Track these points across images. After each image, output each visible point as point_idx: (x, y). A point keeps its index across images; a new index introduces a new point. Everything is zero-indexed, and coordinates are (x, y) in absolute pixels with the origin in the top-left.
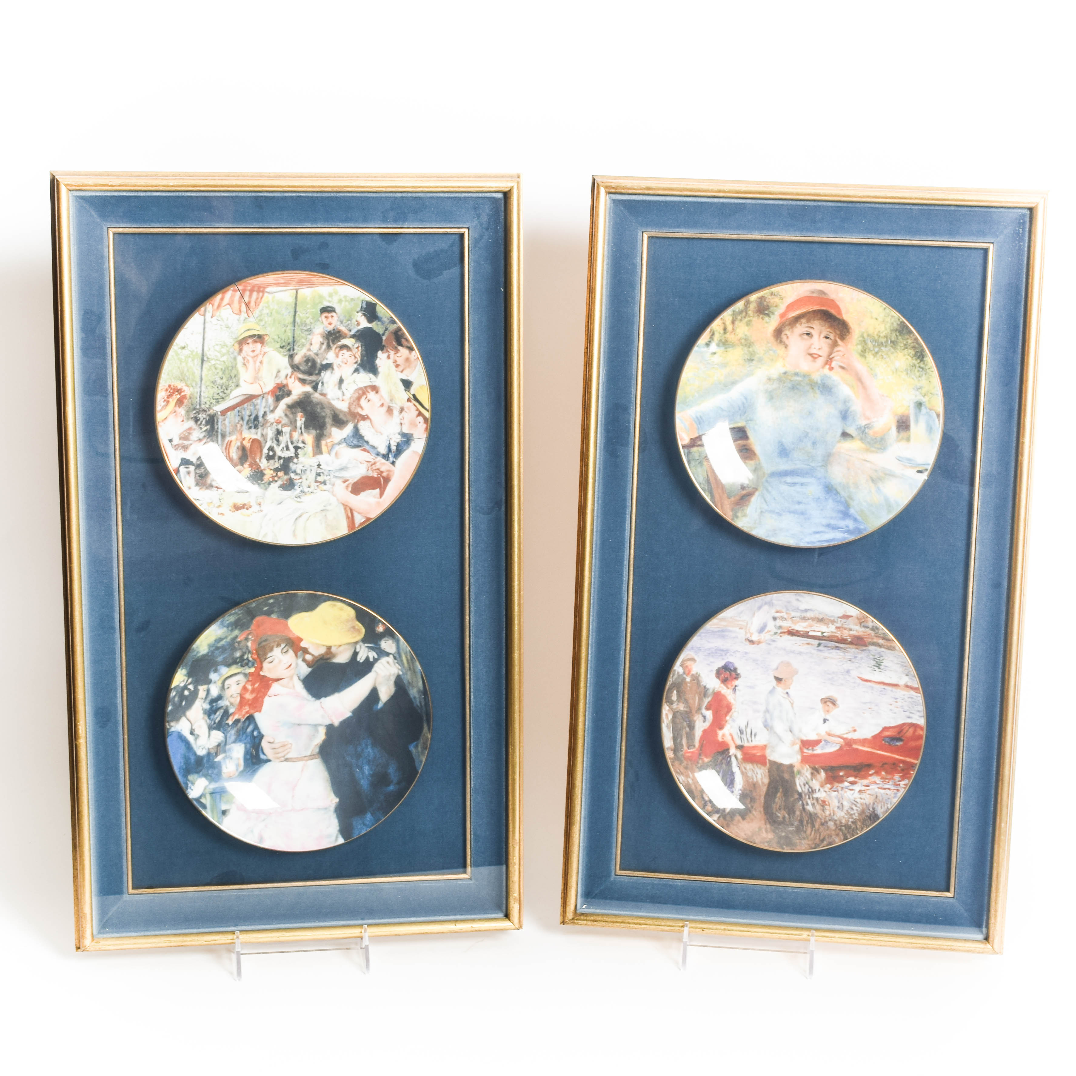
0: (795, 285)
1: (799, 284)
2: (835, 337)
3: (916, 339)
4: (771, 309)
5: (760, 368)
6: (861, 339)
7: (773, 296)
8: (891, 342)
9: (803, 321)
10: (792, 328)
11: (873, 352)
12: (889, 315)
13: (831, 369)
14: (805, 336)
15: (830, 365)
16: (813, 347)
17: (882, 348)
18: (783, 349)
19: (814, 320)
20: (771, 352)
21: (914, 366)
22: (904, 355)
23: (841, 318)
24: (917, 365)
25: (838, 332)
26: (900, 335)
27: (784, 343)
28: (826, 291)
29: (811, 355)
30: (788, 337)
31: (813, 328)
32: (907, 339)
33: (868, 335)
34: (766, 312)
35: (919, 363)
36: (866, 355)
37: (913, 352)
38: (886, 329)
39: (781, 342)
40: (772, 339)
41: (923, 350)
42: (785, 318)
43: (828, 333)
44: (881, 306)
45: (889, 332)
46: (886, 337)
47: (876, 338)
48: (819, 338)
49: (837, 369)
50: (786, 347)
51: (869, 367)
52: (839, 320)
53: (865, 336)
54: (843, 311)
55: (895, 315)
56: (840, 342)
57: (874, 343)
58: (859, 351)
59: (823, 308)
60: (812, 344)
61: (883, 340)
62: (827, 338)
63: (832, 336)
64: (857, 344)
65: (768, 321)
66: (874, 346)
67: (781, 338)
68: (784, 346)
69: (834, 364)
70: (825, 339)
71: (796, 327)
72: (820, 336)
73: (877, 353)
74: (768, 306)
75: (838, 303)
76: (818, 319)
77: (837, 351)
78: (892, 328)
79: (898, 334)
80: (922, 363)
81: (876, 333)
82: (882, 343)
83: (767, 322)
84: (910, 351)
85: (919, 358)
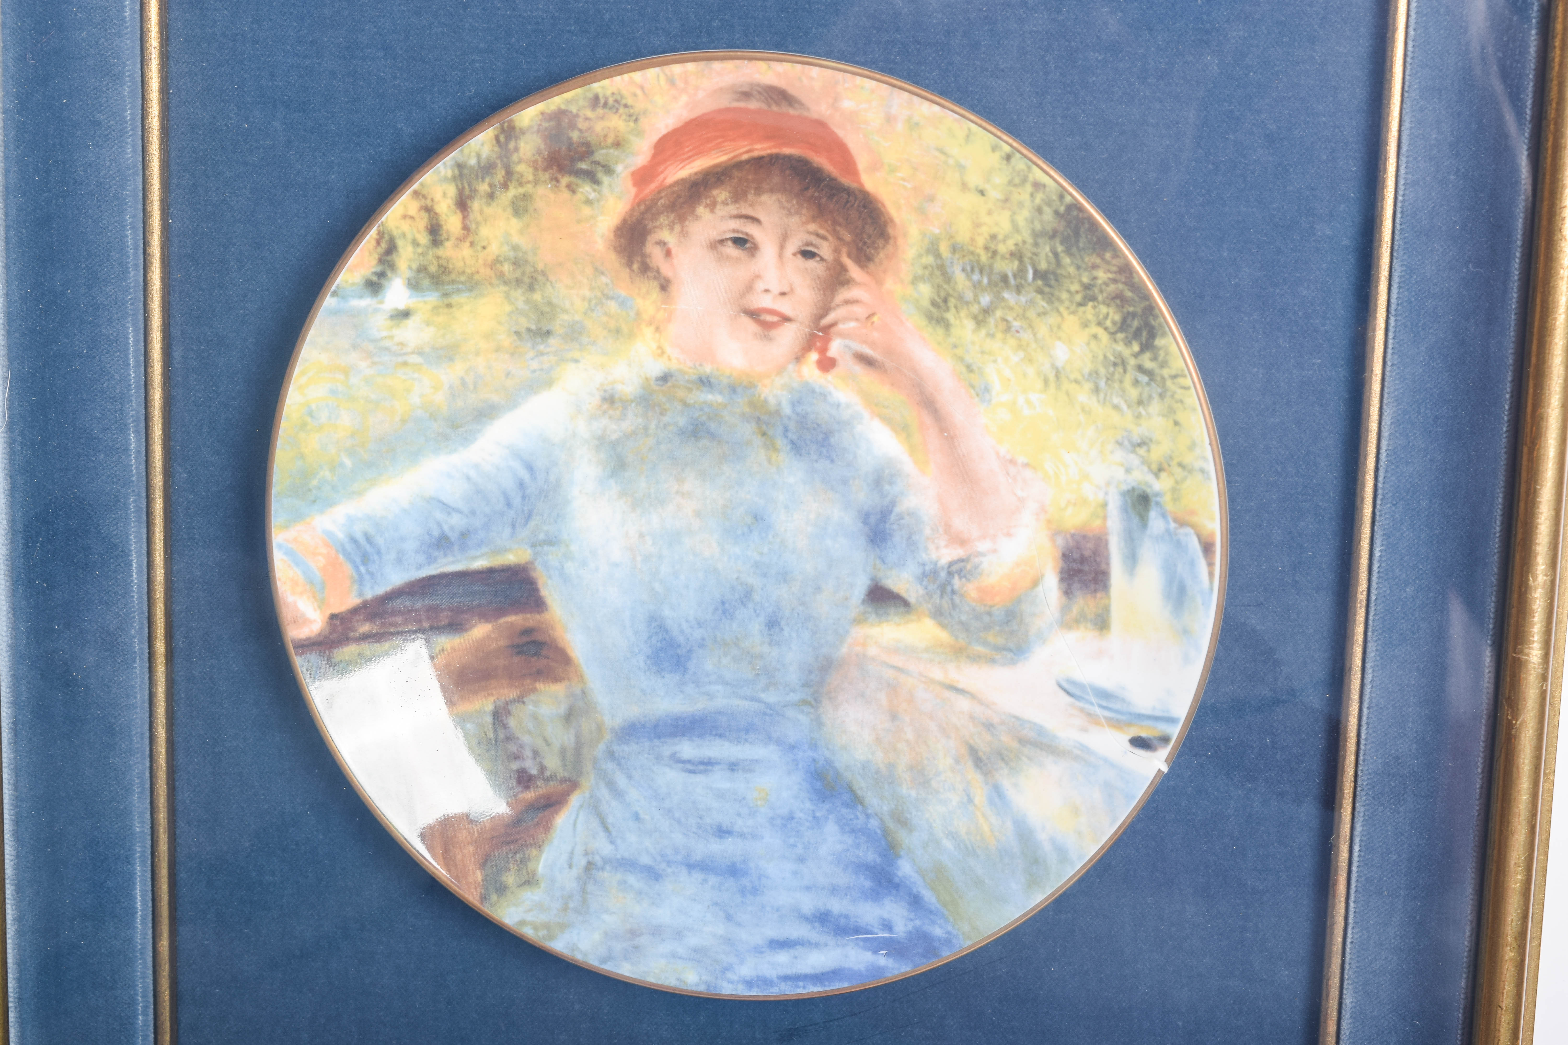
0: (677, 69)
1: (690, 66)
2: (837, 251)
3: (1126, 269)
4: (599, 155)
5: (576, 361)
6: (930, 260)
7: (600, 111)
8: (1036, 273)
9: (721, 194)
10: (682, 219)
11: (975, 309)
12: (1024, 180)
13: (827, 364)
14: (731, 250)
15: (823, 351)
16: (760, 286)
17: (1006, 295)
18: (656, 294)
19: (759, 191)
20: (613, 306)
21: (1120, 363)
22: (1085, 325)
23: (854, 185)
24: (1132, 362)
25: (848, 237)
26: (1068, 251)
27: (658, 271)
28: (791, 91)
29: (754, 314)
30: (668, 253)
31: (755, 220)
32: (1094, 267)
33: (954, 249)
34: (583, 166)
35: (1136, 355)
36: (950, 316)
37: (1115, 316)
38: (1016, 229)
39: (645, 268)
40: (613, 260)
41: (1150, 309)
42: (653, 186)
43: (813, 239)
44: (994, 149)
45: (1030, 240)
46: (1017, 255)
47: (984, 258)
48: (781, 255)
49: (847, 364)
50: (665, 286)
51: (961, 359)
52: (848, 191)
53: (944, 249)
54: (862, 162)
55: (1045, 179)
56: (854, 271)
57: (976, 277)
58: (926, 303)
59: (787, 151)
60: (758, 277)
61: (1009, 267)
62: (807, 254)
63: (825, 250)
64: (916, 280)
65: (593, 196)
66: (977, 286)
67: (644, 256)
68: (655, 284)
69: (835, 348)
70: (800, 261)
71: (698, 218)
72: (782, 247)
73: (986, 311)
74: (587, 144)
75: (840, 133)
76: (772, 191)
77: (847, 302)
78: (1038, 226)
79: (1060, 249)
80: (1147, 355)
81: (981, 241)
82: (1004, 279)
83: (588, 202)
84: (1104, 309)
85: (1137, 335)
